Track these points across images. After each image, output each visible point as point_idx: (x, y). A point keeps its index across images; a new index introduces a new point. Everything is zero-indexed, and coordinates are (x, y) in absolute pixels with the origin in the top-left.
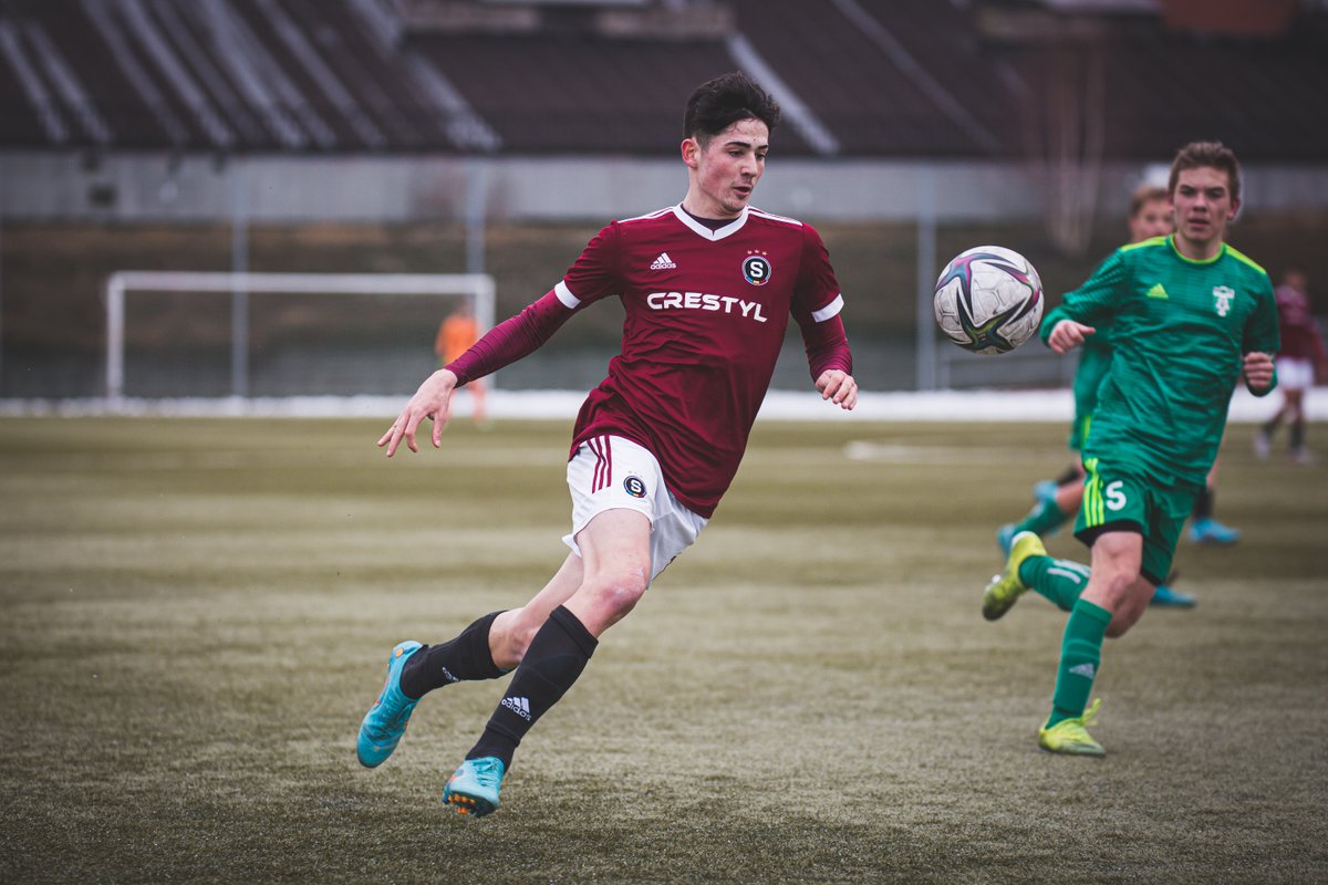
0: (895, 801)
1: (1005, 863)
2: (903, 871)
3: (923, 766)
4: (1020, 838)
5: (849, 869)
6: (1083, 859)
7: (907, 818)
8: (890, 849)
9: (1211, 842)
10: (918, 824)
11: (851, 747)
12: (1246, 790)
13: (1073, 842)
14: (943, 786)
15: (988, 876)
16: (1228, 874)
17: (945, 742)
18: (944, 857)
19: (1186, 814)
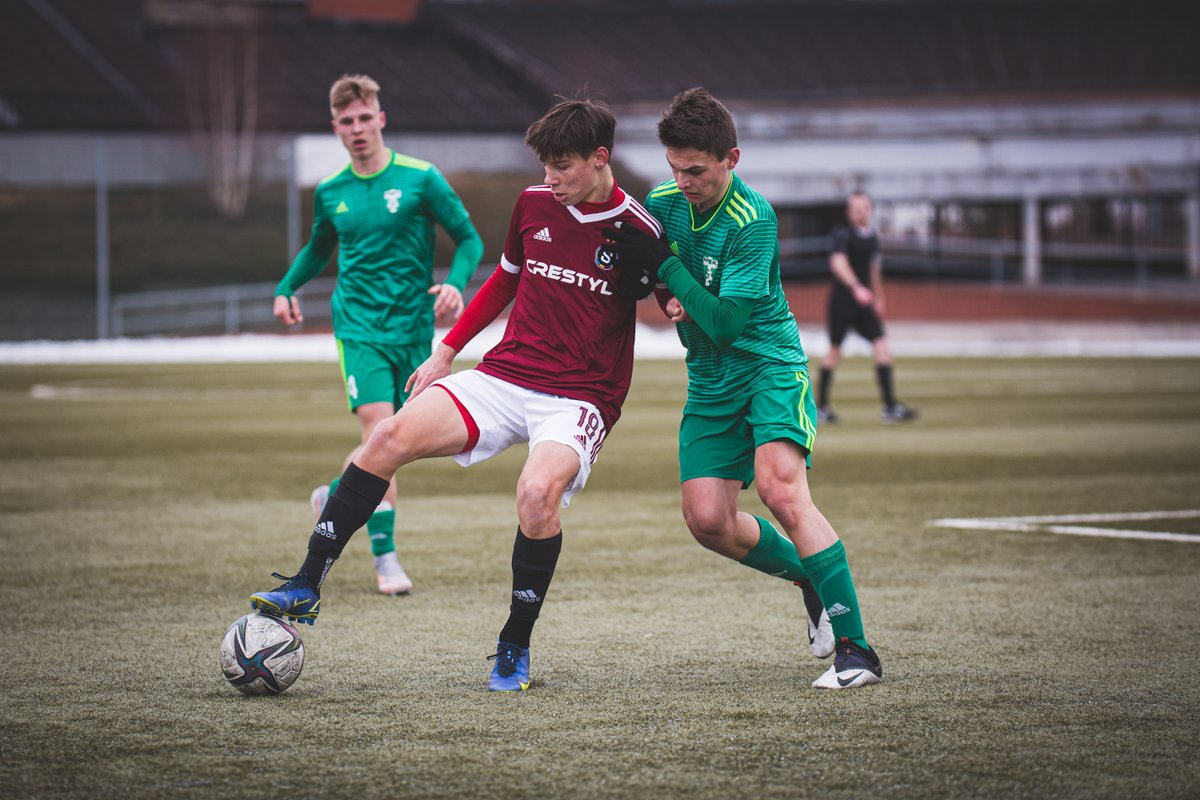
0: (55, 701)
1: (151, 752)
2: (59, 762)
3: (83, 669)
4: (165, 729)
5: (9, 762)
6: (219, 746)
7: (65, 716)
8: (48, 744)
9: (332, 727)
10: (75, 720)
11: (18, 655)
12: (365, 681)
13: (212, 731)
14: (99, 686)
15: (133, 764)
16: (345, 754)
17: (103, 647)
18: (95, 749)
19: (312, 703)
